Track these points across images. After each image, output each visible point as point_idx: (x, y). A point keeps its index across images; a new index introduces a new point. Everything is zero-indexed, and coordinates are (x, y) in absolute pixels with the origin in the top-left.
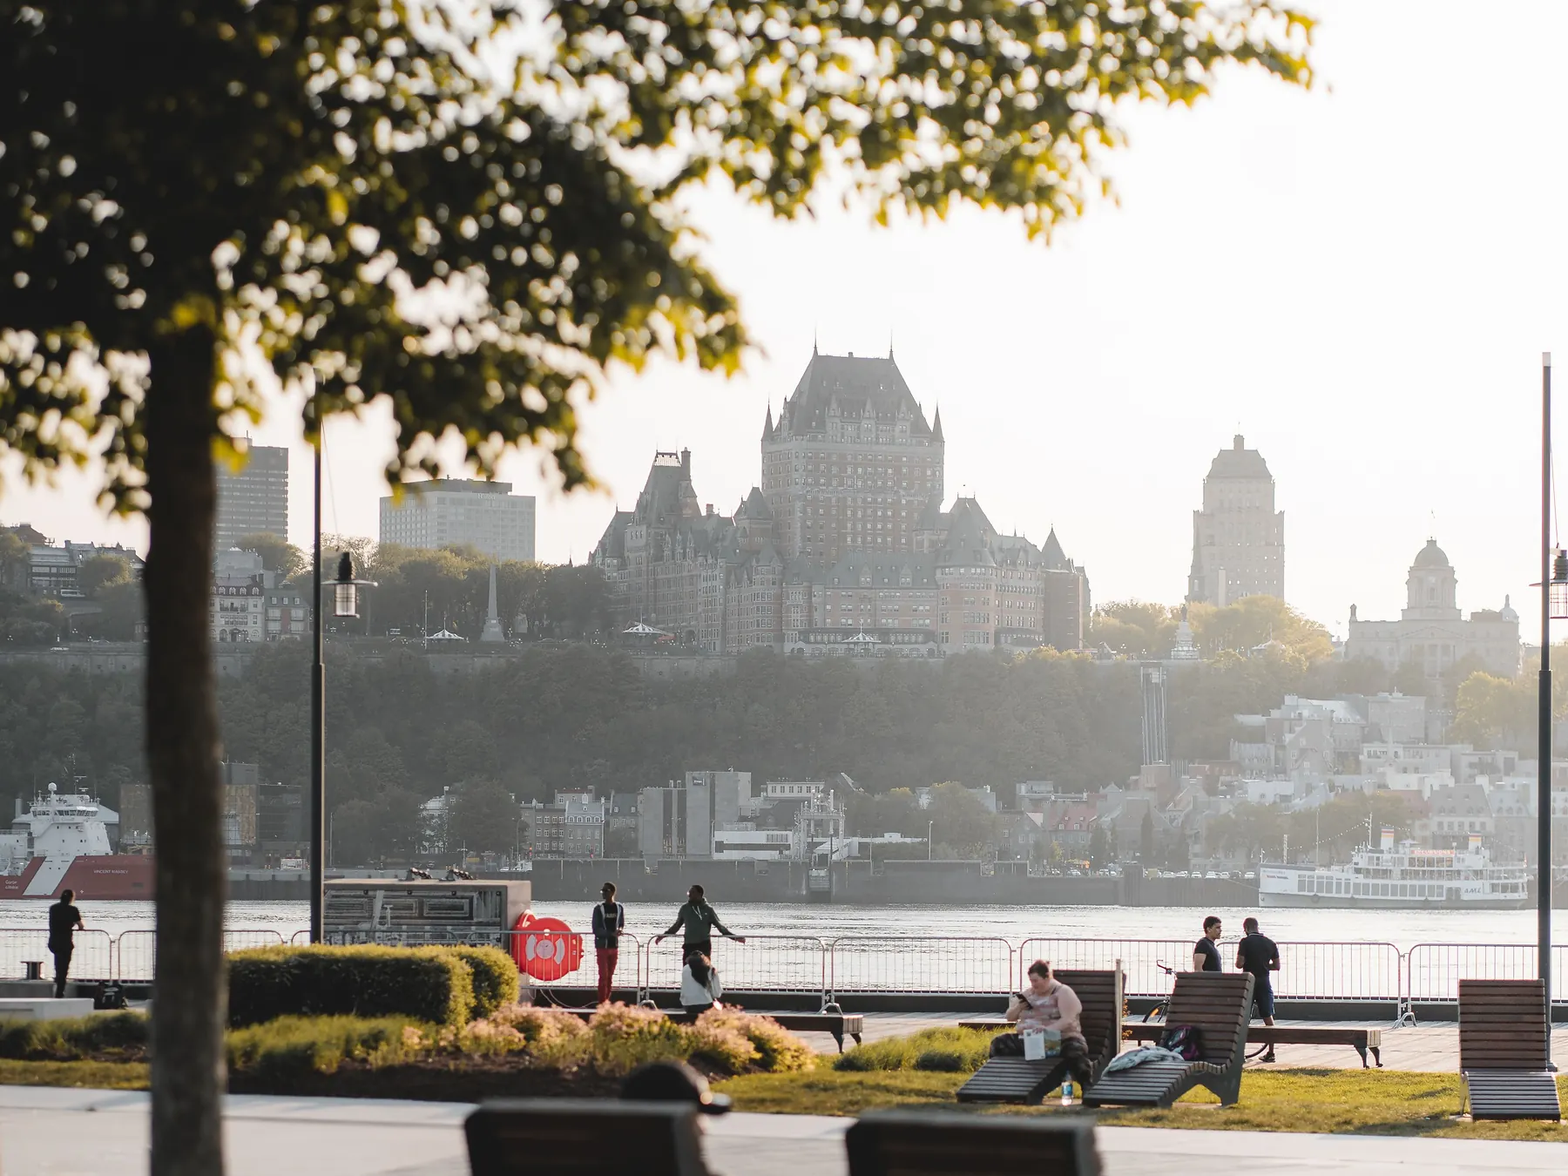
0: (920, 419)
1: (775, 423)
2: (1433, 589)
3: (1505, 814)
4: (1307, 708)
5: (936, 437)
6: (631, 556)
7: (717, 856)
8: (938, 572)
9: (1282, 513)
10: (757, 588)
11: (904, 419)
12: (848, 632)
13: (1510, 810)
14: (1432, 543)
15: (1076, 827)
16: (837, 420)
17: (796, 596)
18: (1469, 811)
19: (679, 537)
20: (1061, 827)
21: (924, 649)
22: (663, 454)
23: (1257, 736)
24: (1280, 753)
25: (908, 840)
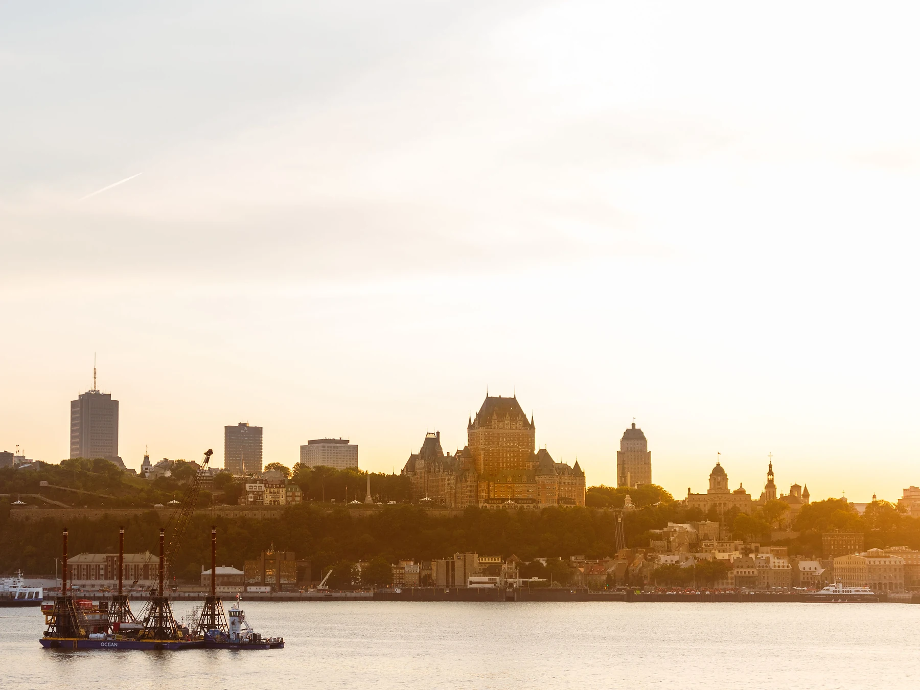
0: (526, 420)
1: (472, 422)
2: (719, 482)
3: (761, 568)
4: (677, 527)
5: (532, 427)
6: (418, 471)
7: (469, 586)
8: (536, 477)
9: (650, 452)
10: (468, 483)
11: (520, 420)
12: (503, 500)
13: (763, 566)
14: (718, 465)
15: (597, 573)
16: (496, 421)
17: (483, 486)
18: (748, 567)
19: (437, 464)
20: (590, 573)
21: (532, 506)
22: (429, 433)
23: (659, 538)
24: (669, 544)
25: (541, 580)
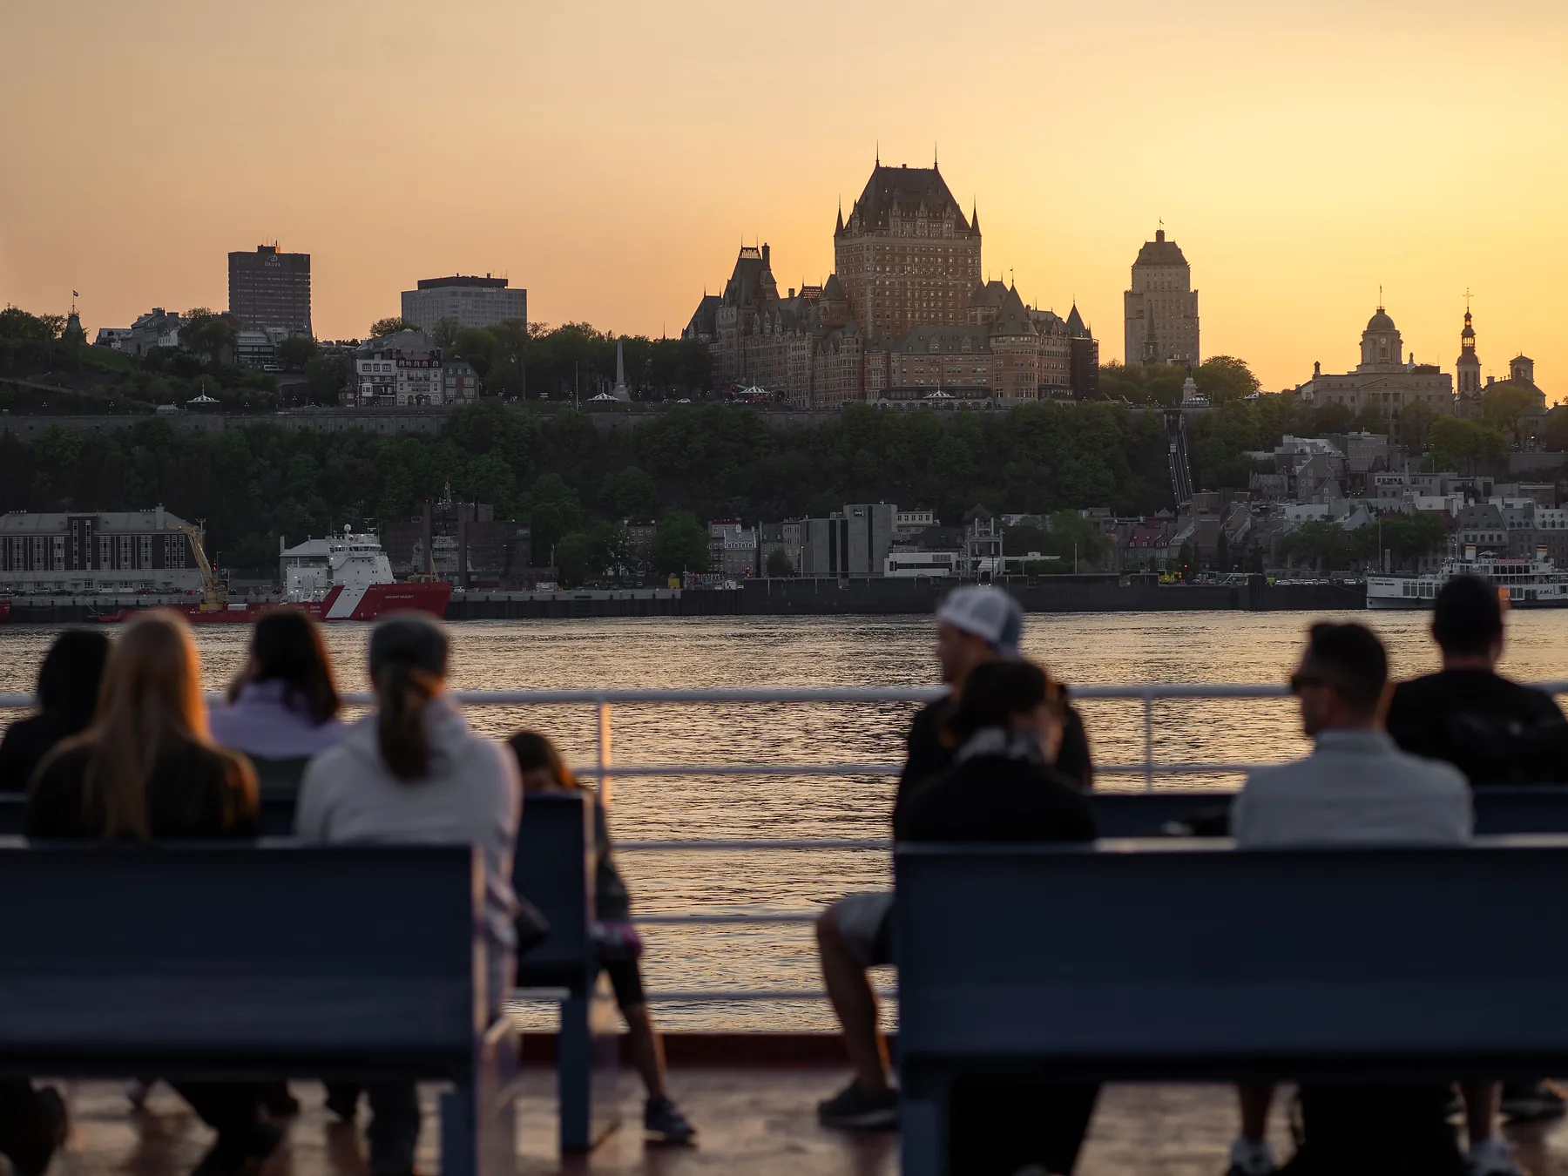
0: (961, 218)
1: (845, 222)
2: (1383, 349)
3: (1516, 528)
4: (1305, 444)
5: (975, 232)
6: (723, 332)
8: (993, 342)
9: (1196, 291)
10: (842, 356)
11: (947, 218)
12: (921, 392)
13: (1520, 524)
14: (1381, 311)
15: (1145, 544)
16: (898, 219)
17: (876, 361)
18: (1489, 526)
19: (767, 315)
20: (1132, 544)
21: (983, 402)
22: (747, 249)
23: (1268, 468)
24: (1292, 481)
25: (1047, 558)
